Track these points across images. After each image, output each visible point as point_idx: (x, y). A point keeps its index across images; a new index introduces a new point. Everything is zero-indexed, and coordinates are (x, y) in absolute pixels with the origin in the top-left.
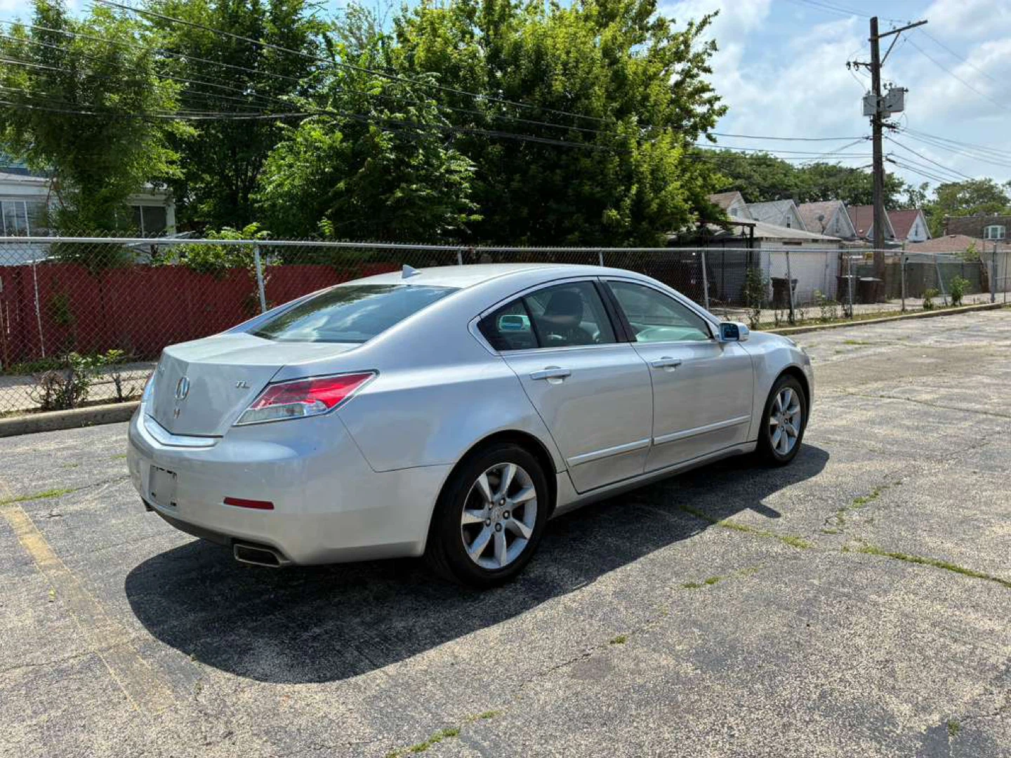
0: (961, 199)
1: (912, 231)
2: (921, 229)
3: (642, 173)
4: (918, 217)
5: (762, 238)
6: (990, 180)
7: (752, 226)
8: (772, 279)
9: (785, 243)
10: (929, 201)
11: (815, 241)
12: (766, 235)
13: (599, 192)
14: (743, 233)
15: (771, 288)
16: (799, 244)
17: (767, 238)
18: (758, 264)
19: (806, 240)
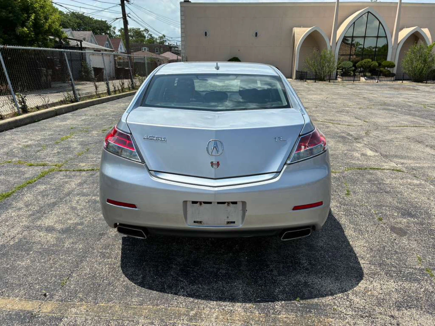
0: (130, 35)
1: (119, 49)
2: (123, 48)
3: (36, 8)
4: (121, 42)
5: (86, 48)
6: (140, 29)
7: (81, 41)
8: (93, 67)
9: (95, 51)
10: (117, 35)
11: (106, 50)
12: (87, 46)
13: (11, 17)
14: (77, 45)
15: (93, 72)
16: (100, 51)
17: (88, 48)
18: (85, 60)
19: (103, 50)
